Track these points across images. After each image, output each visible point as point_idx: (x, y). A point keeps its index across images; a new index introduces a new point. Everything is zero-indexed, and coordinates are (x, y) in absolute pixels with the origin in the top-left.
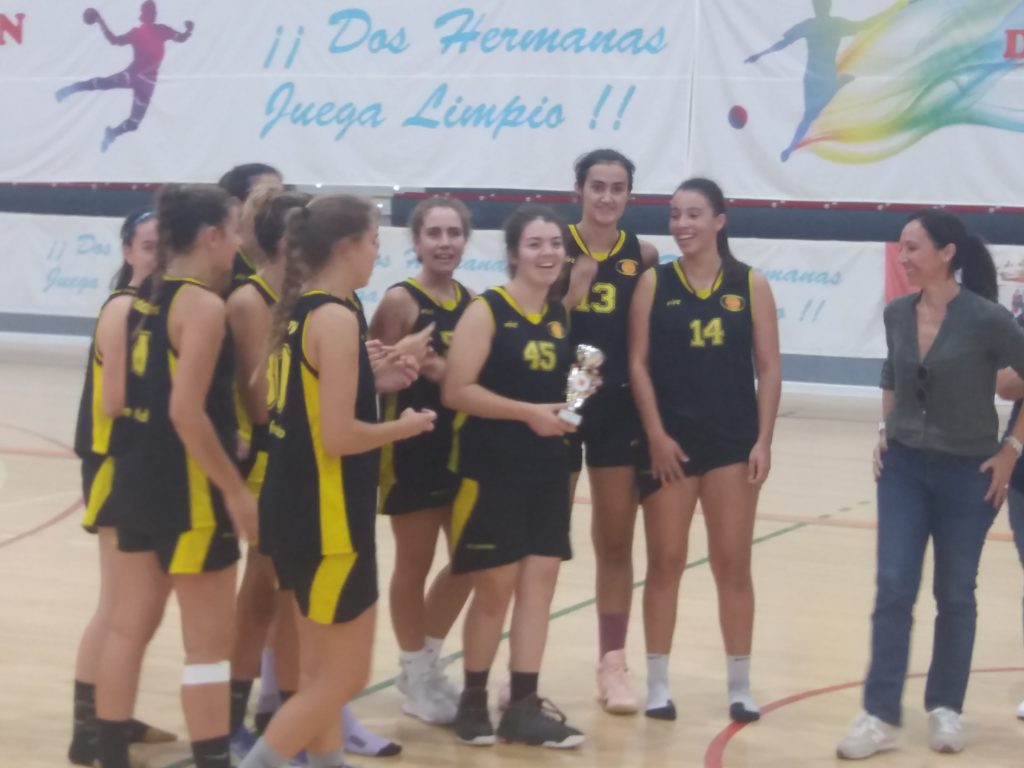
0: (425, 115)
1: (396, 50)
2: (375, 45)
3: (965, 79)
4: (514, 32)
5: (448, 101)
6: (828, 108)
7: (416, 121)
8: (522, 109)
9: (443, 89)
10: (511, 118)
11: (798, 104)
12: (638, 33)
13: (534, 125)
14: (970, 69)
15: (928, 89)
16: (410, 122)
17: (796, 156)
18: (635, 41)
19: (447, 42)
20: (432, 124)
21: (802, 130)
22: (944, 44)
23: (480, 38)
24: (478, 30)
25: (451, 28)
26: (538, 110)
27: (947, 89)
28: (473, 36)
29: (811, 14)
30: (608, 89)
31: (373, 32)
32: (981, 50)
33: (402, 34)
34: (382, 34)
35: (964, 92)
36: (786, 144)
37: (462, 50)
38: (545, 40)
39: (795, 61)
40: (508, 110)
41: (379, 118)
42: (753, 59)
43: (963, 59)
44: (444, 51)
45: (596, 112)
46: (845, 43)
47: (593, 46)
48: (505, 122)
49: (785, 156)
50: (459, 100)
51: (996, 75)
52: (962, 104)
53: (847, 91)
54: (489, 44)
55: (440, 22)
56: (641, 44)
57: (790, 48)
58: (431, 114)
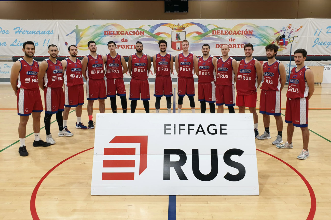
0: (13, 44)
1: (7, 34)
2: (3, 32)
3: (99, 38)
4: (28, 31)
5: (18, 42)
6: (80, 42)
9: (16, 40)
12: (49, 31)
14: (100, 36)
16: (11, 45)
18: (49, 33)
19: (16, 32)
20: (16, 46)
23: (22, 32)
25: (17, 30)
27: (97, 39)
29: (76, 28)
30: (45, 40)
31: (2, 30)
32: (101, 34)
33: (8, 31)
34: (4, 31)
35: (99, 40)
37: (19, 34)
38: (33, 32)
41: (6, 44)
42: (68, 35)
43: (99, 35)
44: (16, 34)
45: (44, 44)
46: (81, 33)
47: (42, 33)
50: (20, 42)
51: (103, 37)
52: (99, 41)
53: (82, 39)
54: (24, 33)
55: (14, 29)
57: (73, 33)
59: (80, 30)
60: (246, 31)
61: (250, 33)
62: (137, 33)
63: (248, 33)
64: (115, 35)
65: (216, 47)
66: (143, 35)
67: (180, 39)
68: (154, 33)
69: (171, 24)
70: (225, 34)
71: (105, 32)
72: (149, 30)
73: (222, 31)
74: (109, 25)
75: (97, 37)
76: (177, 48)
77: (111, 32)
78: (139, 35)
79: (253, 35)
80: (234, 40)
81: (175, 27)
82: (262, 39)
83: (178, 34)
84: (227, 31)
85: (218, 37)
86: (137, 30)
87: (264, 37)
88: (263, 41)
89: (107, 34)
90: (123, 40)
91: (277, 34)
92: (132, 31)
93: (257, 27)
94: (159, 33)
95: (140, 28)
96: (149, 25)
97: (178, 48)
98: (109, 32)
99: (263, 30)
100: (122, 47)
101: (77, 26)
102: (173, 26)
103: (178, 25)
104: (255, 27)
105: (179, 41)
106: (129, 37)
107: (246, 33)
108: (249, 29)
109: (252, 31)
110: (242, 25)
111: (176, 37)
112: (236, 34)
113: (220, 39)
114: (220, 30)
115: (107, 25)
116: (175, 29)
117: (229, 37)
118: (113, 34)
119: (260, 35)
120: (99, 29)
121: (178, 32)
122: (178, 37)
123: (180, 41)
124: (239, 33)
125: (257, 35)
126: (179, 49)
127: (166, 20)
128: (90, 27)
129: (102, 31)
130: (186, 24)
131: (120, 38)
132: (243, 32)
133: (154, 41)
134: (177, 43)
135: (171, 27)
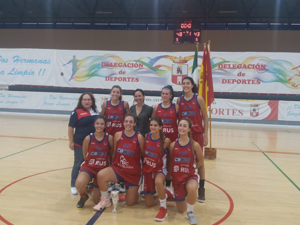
0: (11, 73)
1: (6, 62)
2: (3, 61)
3: (96, 69)
4: (26, 60)
5: (15, 70)
6: (76, 73)
7: (10, 74)
8: (27, 72)
9: (14, 68)
10: (25, 73)
11: (72, 72)
12: (46, 60)
13: (29, 75)
14: (97, 68)
15: (91, 71)
16: (8, 74)
17: (71, 80)
18: (45, 62)
19: (15, 61)
20: (13, 74)
21: (72, 76)
22: (93, 64)
24: (20, 59)
25: (15, 59)
26: (30, 72)
27: (93, 71)
28: (19, 60)
29: (73, 59)
30: (41, 69)
31: (2, 59)
32: (98, 65)
33: (7, 59)
34: (4, 59)
35: (96, 71)
36: (70, 78)
37: (17, 62)
38: (31, 61)
39: (71, 66)
40: (25, 72)
41: (4, 73)
42: (64, 65)
43: (96, 66)
44: (14, 62)
45: (39, 73)
46: (78, 63)
47: (39, 62)
48: (24, 74)
49: (70, 80)
50: (17, 70)
51: (100, 69)
52: (96, 73)
53: (78, 70)
54: (22, 62)
55: (13, 58)
56: (46, 62)
57: (70, 64)
58: (12, 72)
59: (78, 61)
60: (258, 65)
61: (263, 68)
62: (136, 65)
63: (260, 68)
64: (113, 67)
65: (223, 83)
66: (142, 68)
67: (181, 73)
68: (154, 66)
69: (172, 56)
70: (233, 68)
71: (103, 63)
72: (148, 63)
73: (229, 65)
74: (107, 57)
75: (93, 69)
76: (178, 83)
77: (108, 64)
78: (138, 68)
79: (267, 70)
80: (244, 75)
81: (176, 60)
82: (278, 74)
83: (180, 67)
84: (236, 65)
85: (225, 71)
86: (136, 62)
87: (279, 72)
88: (278, 77)
89: (105, 65)
90: (121, 72)
91: (295, 69)
92: (131, 63)
93: (271, 61)
94: (159, 66)
95: (139, 61)
96: (149, 58)
97: (179, 82)
98: (106, 64)
99: (278, 64)
100: (119, 80)
101: (74, 57)
102: (175, 58)
104: (268, 60)
105: (181, 74)
106: (127, 70)
107: (258, 67)
108: (261, 63)
109: (265, 65)
110: (253, 58)
111: (177, 70)
112: (246, 68)
113: (227, 73)
114: (228, 63)
115: (105, 57)
116: (177, 62)
117: (237, 71)
118: (111, 65)
119: (275, 69)
120: (97, 59)
121: (180, 65)
122: (179, 70)
123: (182, 74)
124: (250, 66)
125: (271, 70)
126: (180, 83)
127: (168, 52)
128: (88, 57)
129: (99, 62)
130: (189, 56)
131: (117, 70)
132: (255, 66)
133: (153, 74)
134: (178, 77)
135: (173, 60)
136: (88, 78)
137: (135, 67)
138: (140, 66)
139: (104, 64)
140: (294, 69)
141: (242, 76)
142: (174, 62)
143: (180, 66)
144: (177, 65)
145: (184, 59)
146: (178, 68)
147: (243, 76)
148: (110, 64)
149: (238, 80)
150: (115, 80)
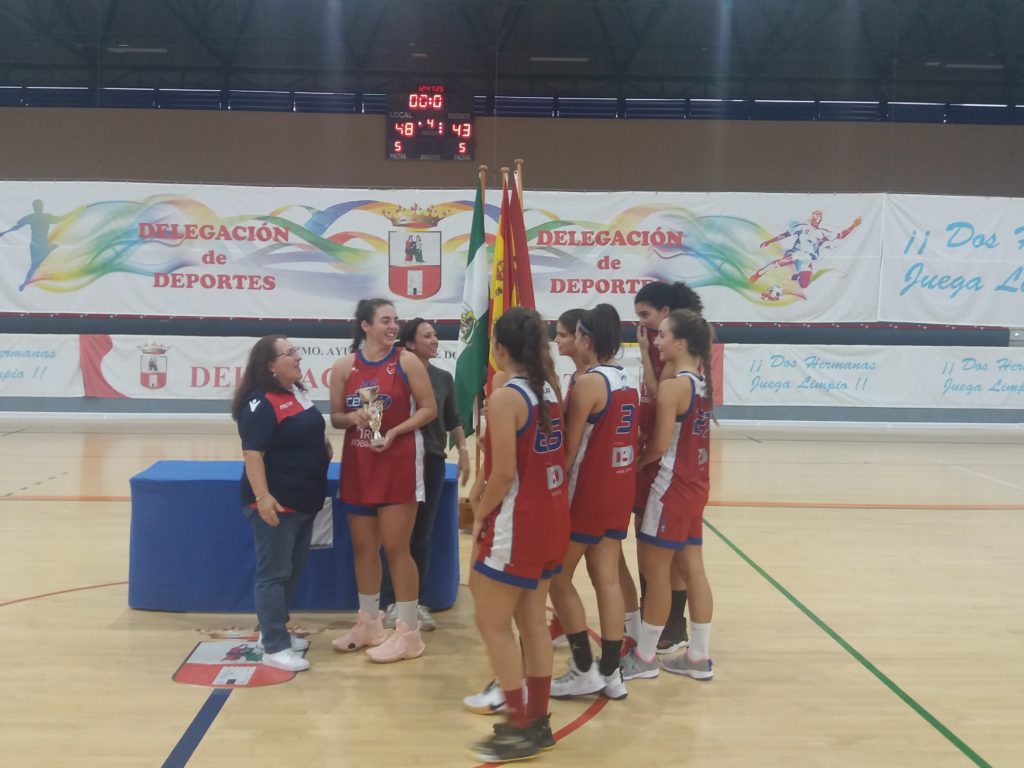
3: (119, 248)
6: (45, 262)
11: (28, 260)
14: (122, 243)
15: (100, 253)
17: (27, 287)
21: (30, 274)
22: (106, 229)
27: (109, 253)
29: (33, 212)
32: (127, 233)
35: (118, 255)
36: (22, 282)
39: (24, 236)
42: (2, 235)
43: (118, 237)
46: (52, 228)
49: (21, 288)
51: (135, 247)
52: (119, 261)
53: (54, 253)
57: (21, 229)
59: (50, 219)
60: (658, 232)
61: (672, 242)
62: (264, 234)
63: (666, 241)
64: (179, 240)
65: (554, 290)
66: (284, 241)
67: (420, 258)
68: (326, 235)
69: (387, 205)
70: (585, 244)
71: (142, 226)
72: (306, 225)
73: (572, 233)
74: (157, 204)
75: (109, 246)
76: (410, 291)
77: (163, 227)
78: (271, 242)
79: (687, 249)
80: (616, 265)
81: (401, 216)
82: (718, 262)
83: (415, 240)
84: (592, 233)
85: (557, 252)
86: (262, 222)
87: (722, 253)
88: (719, 269)
89: (153, 234)
90: (210, 258)
91: (771, 244)
92: (246, 224)
93: (699, 219)
94: (346, 236)
95: (272, 218)
96: (308, 208)
97: (415, 290)
98: (156, 228)
99: (720, 230)
100: (204, 284)
101: (37, 205)
102: (397, 211)
103: (412, 209)
104: (690, 218)
105: (418, 264)
106: (234, 250)
107: (658, 239)
108: (667, 226)
109: (680, 233)
110: (642, 211)
111: (407, 251)
112: (622, 243)
113: (566, 260)
114: (568, 228)
115: (151, 203)
116: (403, 223)
117: (595, 253)
118: (174, 234)
119: (710, 246)
120: (121, 214)
121: (414, 233)
122: (412, 251)
123: (423, 264)
124: (635, 238)
125: (698, 247)
126: (418, 294)
127: (372, 189)
128: (88, 206)
129: (131, 222)
130: (444, 205)
131: (197, 249)
132: (649, 235)
133: (325, 263)
134: (410, 273)
135: (390, 216)
136: (89, 277)
137: (262, 239)
138: (280, 237)
139: (147, 228)
140: (767, 244)
141: (611, 269)
142: (394, 222)
143: (415, 235)
144: (403, 235)
145: (427, 214)
146: (407, 243)
147: (614, 268)
148: (170, 229)
149: (599, 282)
150: (190, 286)
